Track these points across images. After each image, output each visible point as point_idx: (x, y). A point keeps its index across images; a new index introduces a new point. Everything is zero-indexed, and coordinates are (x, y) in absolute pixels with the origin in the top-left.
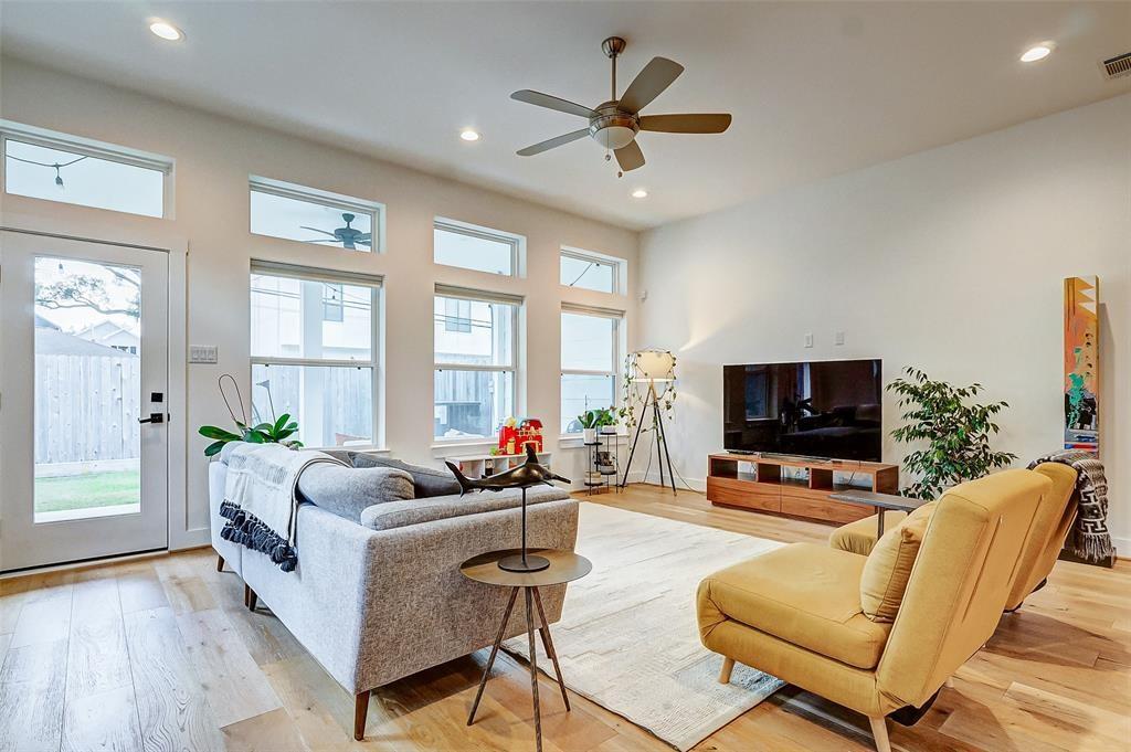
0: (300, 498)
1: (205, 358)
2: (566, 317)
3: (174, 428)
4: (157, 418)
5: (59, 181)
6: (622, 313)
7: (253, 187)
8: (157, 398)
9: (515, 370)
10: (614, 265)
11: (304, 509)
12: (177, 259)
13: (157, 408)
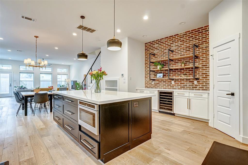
1: (15, 81)
2: (58, 75)
4: (11, 86)
5: (2, 67)
6: (67, 74)
7: (20, 66)
8: (11, 84)
9: (51, 81)
10: (67, 69)
12: (12, 73)
13: (11, 85)
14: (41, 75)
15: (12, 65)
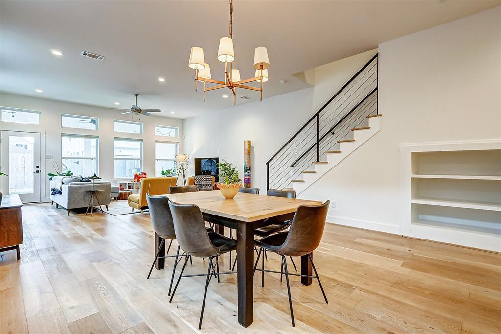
0: (63, 183)
1: (50, 158)
2: (157, 144)
3: (42, 174)
4: (38, 172)
5: (13, 116)
6: (178, 143)
7: (62, 115)
8: (38, 167)
9: (141, 159)
10: (176, 129)
11: (63, 185)
12: (43, 135)
13: (38, 169)
14: (117, 143)
15: (40, 113)
